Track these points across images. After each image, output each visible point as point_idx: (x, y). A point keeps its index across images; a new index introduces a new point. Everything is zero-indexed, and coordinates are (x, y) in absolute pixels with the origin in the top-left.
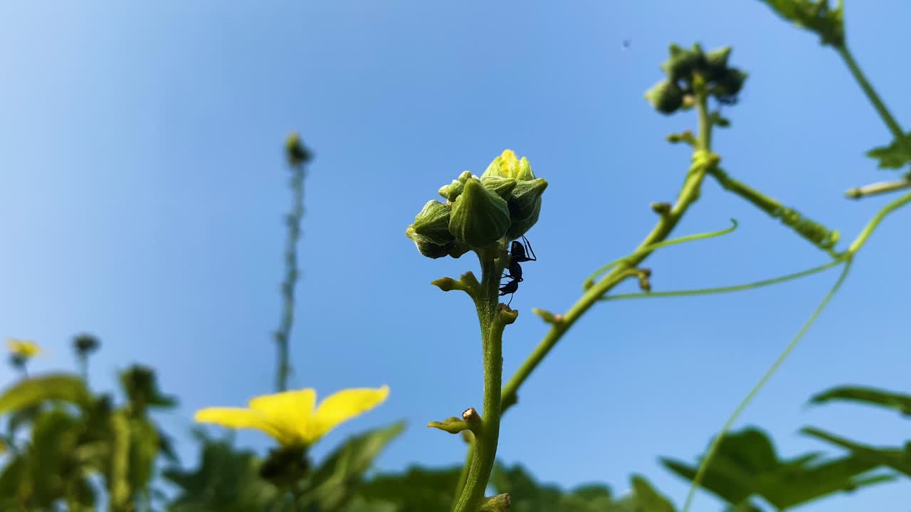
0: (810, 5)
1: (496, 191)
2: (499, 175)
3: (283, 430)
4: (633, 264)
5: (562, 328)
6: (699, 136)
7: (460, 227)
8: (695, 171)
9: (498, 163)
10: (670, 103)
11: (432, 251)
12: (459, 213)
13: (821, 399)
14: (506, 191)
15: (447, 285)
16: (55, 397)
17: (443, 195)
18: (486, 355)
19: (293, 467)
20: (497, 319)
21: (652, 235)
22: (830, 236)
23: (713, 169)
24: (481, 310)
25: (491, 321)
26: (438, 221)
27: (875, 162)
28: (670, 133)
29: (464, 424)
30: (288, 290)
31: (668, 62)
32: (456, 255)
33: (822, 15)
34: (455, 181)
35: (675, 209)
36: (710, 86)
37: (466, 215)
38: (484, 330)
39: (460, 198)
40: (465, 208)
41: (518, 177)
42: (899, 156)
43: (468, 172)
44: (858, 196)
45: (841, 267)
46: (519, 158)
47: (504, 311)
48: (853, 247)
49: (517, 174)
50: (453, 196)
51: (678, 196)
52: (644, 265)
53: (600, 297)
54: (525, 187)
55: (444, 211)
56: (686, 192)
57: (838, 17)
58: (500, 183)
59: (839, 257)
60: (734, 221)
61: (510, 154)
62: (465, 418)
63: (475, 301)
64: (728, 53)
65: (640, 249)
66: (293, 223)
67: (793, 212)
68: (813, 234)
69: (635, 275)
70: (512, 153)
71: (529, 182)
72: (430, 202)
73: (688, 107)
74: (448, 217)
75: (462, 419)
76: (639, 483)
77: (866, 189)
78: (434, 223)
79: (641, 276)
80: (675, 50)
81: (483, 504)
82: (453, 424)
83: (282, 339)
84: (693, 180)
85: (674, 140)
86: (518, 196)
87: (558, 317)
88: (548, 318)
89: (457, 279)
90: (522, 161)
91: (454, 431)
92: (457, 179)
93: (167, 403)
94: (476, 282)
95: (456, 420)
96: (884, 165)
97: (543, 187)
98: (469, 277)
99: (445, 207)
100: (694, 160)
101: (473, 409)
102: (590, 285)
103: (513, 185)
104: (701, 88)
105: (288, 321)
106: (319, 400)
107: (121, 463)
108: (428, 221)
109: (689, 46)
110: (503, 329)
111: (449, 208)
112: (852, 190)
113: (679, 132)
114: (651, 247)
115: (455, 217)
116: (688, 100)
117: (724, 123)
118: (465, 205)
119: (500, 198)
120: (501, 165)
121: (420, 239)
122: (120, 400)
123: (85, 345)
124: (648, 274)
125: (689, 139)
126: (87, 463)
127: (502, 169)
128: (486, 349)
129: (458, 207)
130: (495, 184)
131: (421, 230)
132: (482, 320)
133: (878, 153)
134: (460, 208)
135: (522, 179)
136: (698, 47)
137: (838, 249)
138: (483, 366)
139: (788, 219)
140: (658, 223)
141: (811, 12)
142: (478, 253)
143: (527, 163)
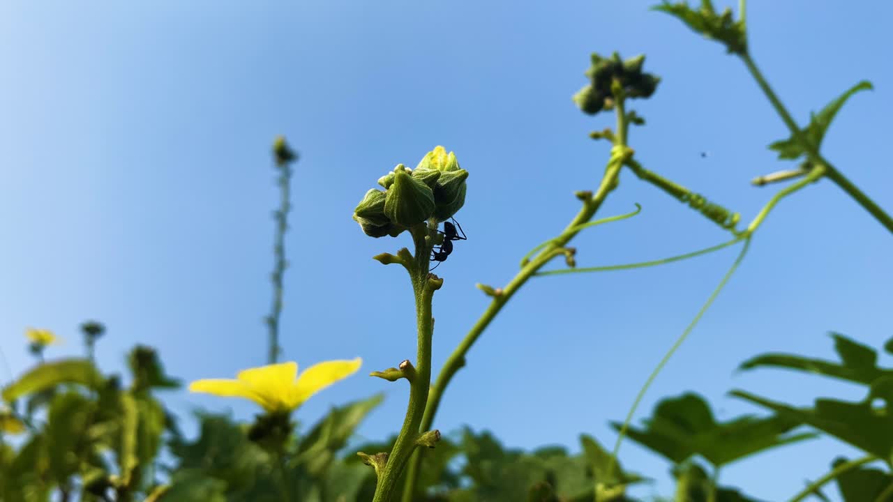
0: (717, 19)
1: (424, 181)
2: (429, 167)
3: (267, 399)
4: (561, 244)
5: (501, 300)
6: (617, 133)
7: (393, 211)
8: (614, 163)
9: (430, 158)
10: (593, 106)
11: (374, 231)
12: (392, 198)
13: (749, 365)
14: (432, 180)
15: (386, 259)
16: (70, 381)
17: (381, 184)
18: (419, 316)
19: (277, 430)
20: (426, 286)
21: (576, 219)
22: (732, 216)
23: (628, 161)
24: (415, 280)
25: (422, 288)
26: (376, 206)
27: (776, 154)
28: (592, 131)
29: (400, 372)
30: (277, 279)
31: (590, 69)
32: (394, 235)
33: (728, 27)
34: (391, 173)
35: (596, 196)
36: (628, 90)
37: (397, 200)
38: (417, 295)
39: (393, 186)
40: (396, 195)
41: (445, 169)
42: (796, 148)
43: (401, 164)
44: (763, 183)
45: (741, 244)
46: (448, 153)
47: (431, 280)
48: (752, 226)
49: (444, 166)
50: (388, 184)
51: (599, 185)
52: (571, 244)
53: (533, 273)
54: (449, 176)
55: (381, 198)
56: (606, 182)
57: (741, 28)
58: (428, 174)
59: (739, 235)
60: (639, 206)
61: (441, 150)
62: (402, 368)
63: (410, 272)
64: (641, 61)
65: (568, 230)
66: (281, 218)
67: (699, 197)
68: (717, 216)
69: (562, 254)
70: (443, 148)
71: (453, 173)
72: (371, 190)
73: (610, 109)
74: (384, 201)
75: (398, 369)
76: (587, 441)
77: (769, 177)
78: (371, 208)
79: (568, 254)
80: (596, 59)
81: (418, 438)
82: (392, 373)
83: (273, 323)
84: (612, 171)
85: (596, 137)
86: (442, 184)
87: (498, 290)
88: (489, 292)
89: (395, 254)
90: (449, 155)
91: (393, 379)
92: (393, 171)
93: (172, 384)
94: (410, 256)
95: (394, 370)
96: (783, 156)
97: (465, 176)
98: (404, 253)
99: (382, 194)
100: (612, 154)
101: (408, 361)
102: (527, 262)
103: (438, 175)
104: (618, 91)
105: (278, 307)
106: (300, 371)
107: (130, 439)
108: (367, 206)
109: (608, 55)
110: (432, 295)
111: (385, 196)
112: (757, 179)
113: (600, 130)
114: (578, 227)
115: (389, 202)
116: (608, 102)
117: (639, 122)
118: (396, 193)
119: (426, 186)
120: (432, 158)
121: (364, 222)
122: (128, 381)
123: (93, 331)
124: (573, 252)
125: (608, 136)
126: (98, 440)
127: (432, 163)
128: (419, 311)
129: (391, 194)
130: (423, 175)
131: (362, 214)
132: (416, 288)
133: (779, 146)
134: (393, 195)
135: (448, 170)
136: (616, 56)
137: (739, 228)
138: (417, 326)
139: (695, 203)
140: (582, 208)
141: (718, 25)
142: (411, 232)
143: (453, 157)
